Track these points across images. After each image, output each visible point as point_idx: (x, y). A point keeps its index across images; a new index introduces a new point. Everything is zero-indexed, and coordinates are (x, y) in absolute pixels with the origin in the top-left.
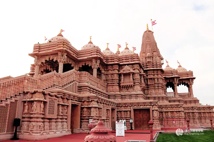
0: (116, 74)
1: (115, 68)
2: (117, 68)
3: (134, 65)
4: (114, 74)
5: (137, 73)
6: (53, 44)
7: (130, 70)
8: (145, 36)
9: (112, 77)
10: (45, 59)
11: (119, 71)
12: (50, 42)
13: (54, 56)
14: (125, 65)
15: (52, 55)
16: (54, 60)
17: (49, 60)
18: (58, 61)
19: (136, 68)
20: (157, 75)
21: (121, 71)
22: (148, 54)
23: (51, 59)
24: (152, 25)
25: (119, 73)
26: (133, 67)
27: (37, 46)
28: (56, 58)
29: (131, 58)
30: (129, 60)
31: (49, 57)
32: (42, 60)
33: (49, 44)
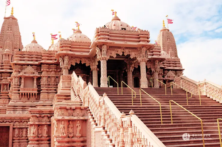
0: (162, 79)
1: (161, 73)
2: (163, 73)
6: (129, 33)
7: (174, 77)
8: (165, 35)
10: (116, 53)
11: (164, 77)
12: (125, 29)
13: (130, 50)
14: (169, 70)
15: (127, 48)
16: (132, 57)
17: (123, 55)
21: (166, 78)
23: (125, 54)
25: (165, 79)
27: (106, 30)
28: (136, 55)
29: (173, 62)
30: (171, 65)
31: (122, 51)
32: (111, 54)
33: (123, 32)
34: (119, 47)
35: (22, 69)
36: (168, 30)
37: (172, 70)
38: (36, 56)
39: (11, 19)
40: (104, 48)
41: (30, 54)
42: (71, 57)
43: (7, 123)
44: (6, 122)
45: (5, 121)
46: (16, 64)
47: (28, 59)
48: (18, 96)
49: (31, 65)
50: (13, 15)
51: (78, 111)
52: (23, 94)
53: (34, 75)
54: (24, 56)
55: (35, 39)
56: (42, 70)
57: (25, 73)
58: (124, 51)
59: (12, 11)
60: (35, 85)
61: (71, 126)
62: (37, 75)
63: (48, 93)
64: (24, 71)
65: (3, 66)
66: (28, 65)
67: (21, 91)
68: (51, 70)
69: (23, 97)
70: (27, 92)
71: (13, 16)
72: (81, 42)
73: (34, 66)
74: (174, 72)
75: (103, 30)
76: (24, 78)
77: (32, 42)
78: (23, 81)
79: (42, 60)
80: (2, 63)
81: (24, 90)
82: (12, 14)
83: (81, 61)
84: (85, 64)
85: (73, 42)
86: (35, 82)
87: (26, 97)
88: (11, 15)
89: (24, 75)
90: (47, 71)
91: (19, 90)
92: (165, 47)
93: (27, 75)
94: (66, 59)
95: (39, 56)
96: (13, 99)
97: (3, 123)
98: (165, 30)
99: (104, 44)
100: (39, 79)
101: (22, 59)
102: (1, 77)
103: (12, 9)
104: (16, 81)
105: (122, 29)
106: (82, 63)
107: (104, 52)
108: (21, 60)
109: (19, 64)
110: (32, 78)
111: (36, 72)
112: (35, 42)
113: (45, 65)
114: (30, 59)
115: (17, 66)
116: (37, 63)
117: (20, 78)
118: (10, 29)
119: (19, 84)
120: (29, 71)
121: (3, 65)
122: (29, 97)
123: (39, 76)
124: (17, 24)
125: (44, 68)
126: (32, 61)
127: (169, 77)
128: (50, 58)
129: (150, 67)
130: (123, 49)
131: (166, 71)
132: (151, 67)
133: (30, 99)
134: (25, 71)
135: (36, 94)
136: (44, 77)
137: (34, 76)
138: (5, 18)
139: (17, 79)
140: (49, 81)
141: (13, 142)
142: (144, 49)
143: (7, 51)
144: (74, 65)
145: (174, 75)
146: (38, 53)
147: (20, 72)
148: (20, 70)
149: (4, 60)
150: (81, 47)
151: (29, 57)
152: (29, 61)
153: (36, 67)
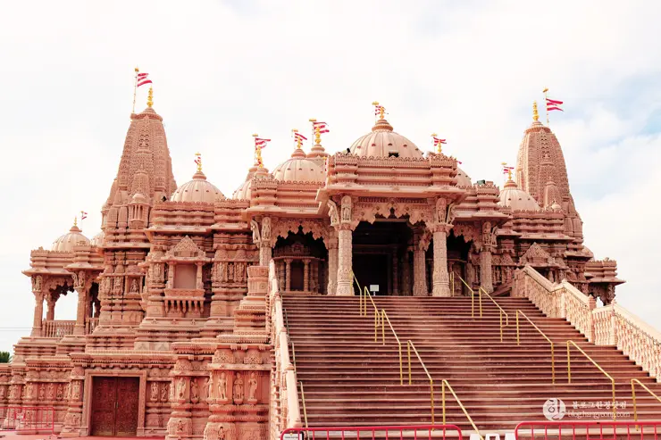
0: (510, 267)
1: (507, 250)
2: (513, 251)
3: (555, 245)
4: (506, 267)
5: (563, 270)
6: (408, 164)
7: (546, 260)
8: (538, 144)
9: (496, 274)
10: (375, 212)
12: (397, 155)
13: (408, 205)
14: (531, 241)
15: (401, 200)
16: (413, 221)
17: (392, 216)
18: (430, 225)
19: (560, 254)
20: (577, 273)
21: (522, 262)
22: (554, 206)
23: (398, 215)
24: (549, 109)
26: (551, 251)
27: (350, 160)
28: (422, 215)
29: (545, 221)
30: (538, 227)
31: (390, 206)
32: (363, 214)
33: (393, 162)
34: (382, 198)
35: (169, 244)
36: (547, 130)
37: (538, 241)
38: (202, 213)
39: (147, 117)
40: (347, 203)
41: (189, 208)
42: (278, 219)
43: (135, 371)
44: (132, 367)
45: (130, 365)
46: (156, 233)
47: (183, 220)
48: (160, 308)
49: (191, 235)
50: (153, 107)
51: (253, 354)
52: (172, 303)
53: (196, 259)
54: (175, 213)
55: (200, 169)
56: (215, 246)
57: (176, 254)
58: (395, 208)
59: (150, 98)
60: (199, 281)
61: (239, 381)
62: (203, 257)
63: (227, 300)
64: (173, 249)
65: (129, 233)
66: (183, 234)
67: (167, 297)
68: (235, 246)
69: (173, 309)
70: (181, 298)
71: (153, 111)
72: (301, 183)
73: (197, 238)
74: (546, 245)
75: (344, 160)
76: (175, 266)
77: (194, 177)
78: (171, 273)
79: (216, 222)
80: (127, 228)
81: (174, 293)
82: (150, 104)
83: (300, 228)
84: (311, 233)
85: (283, 182)
86: (199, 274)
87: (178, 309)
88: (147, 106)
89: (175, 258)
90: (227, 250)
91: (163, 294)
92: (535, 177)
93: (180, 259)
94: (266, 224)
95: (208, 213)
96: (151, 315)
97: (126, 371)
98: (538, 129)
99: (344, 193)
100: (208, 267)
101: (170, 220)
102: (125, 259)
103: (150, 92)
104: (157, 273)
105: (390, 155)
106: (305, 232)
107: (346, 212)
108: (167, 223)
109: (164, 234)
110: (193, 266)
111: (200, 251)
112: (200, 176)
113: (222, 235)
114: (188, 220)
115: (159, 237)
116: (203, 229)
117: (166, 265)
118: (144, 143)
119: (163, 280)
120: (186, 250)
121: (129, 230)
122: (184, 310)
123: (208, 260)
124: (161, 131)
125: (219, 242)
126: (192, 224)
127: (532, 258)
128: (233, 218)
129: (470, 239)
130: (393, 203)
131: (526, 245)
132: (474, 239)
133: (188, 314)
134: (176, 250)
135: (202, 303)
136: (218, 262)
137: (197, 262)
138: (135, 117)
139: (157, 268)
140: (231, 272)
141: (146, 414)
142: (441, 203)
143: (137, 199)
144: (285, 236)
145: (546, 255)
146: (205, 204)
147: (164, 251)
148: (164, 247)
149: (131, 219)
150: (302, 193)
151: (185, 217)
152: (185, 224)
153: (201, 238)
